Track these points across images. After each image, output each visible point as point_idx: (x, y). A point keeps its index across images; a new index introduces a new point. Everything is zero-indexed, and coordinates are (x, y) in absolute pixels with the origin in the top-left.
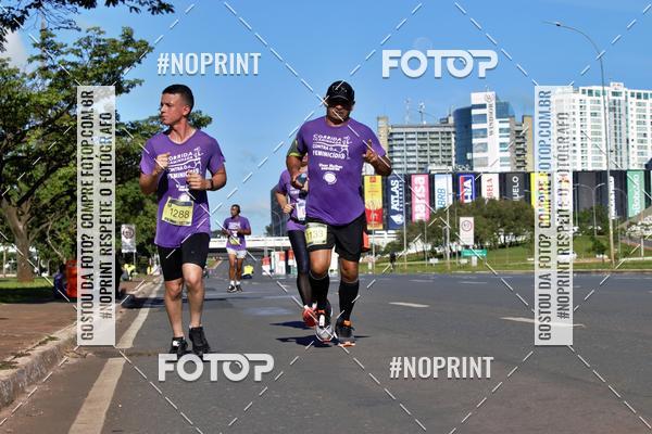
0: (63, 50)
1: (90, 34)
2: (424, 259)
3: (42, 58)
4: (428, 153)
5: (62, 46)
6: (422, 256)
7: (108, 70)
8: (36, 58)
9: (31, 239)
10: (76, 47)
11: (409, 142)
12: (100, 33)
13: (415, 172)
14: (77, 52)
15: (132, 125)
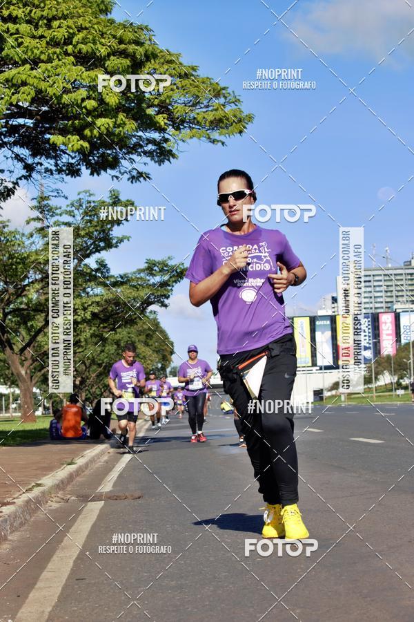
0: (58, 211)
1: (81, 196)
2: (391, 390)
3: (38, 219)
4: (394, 293)
5: (56, 209)
6: (389, 388)
7: (98, 228)
8: (34, 219)
9: (34, 382)
10: (69, 209)
11: (376, 284)
12: (90, 195)
13: (382, 311)
14: (70, 213)
15: (122, 277)
